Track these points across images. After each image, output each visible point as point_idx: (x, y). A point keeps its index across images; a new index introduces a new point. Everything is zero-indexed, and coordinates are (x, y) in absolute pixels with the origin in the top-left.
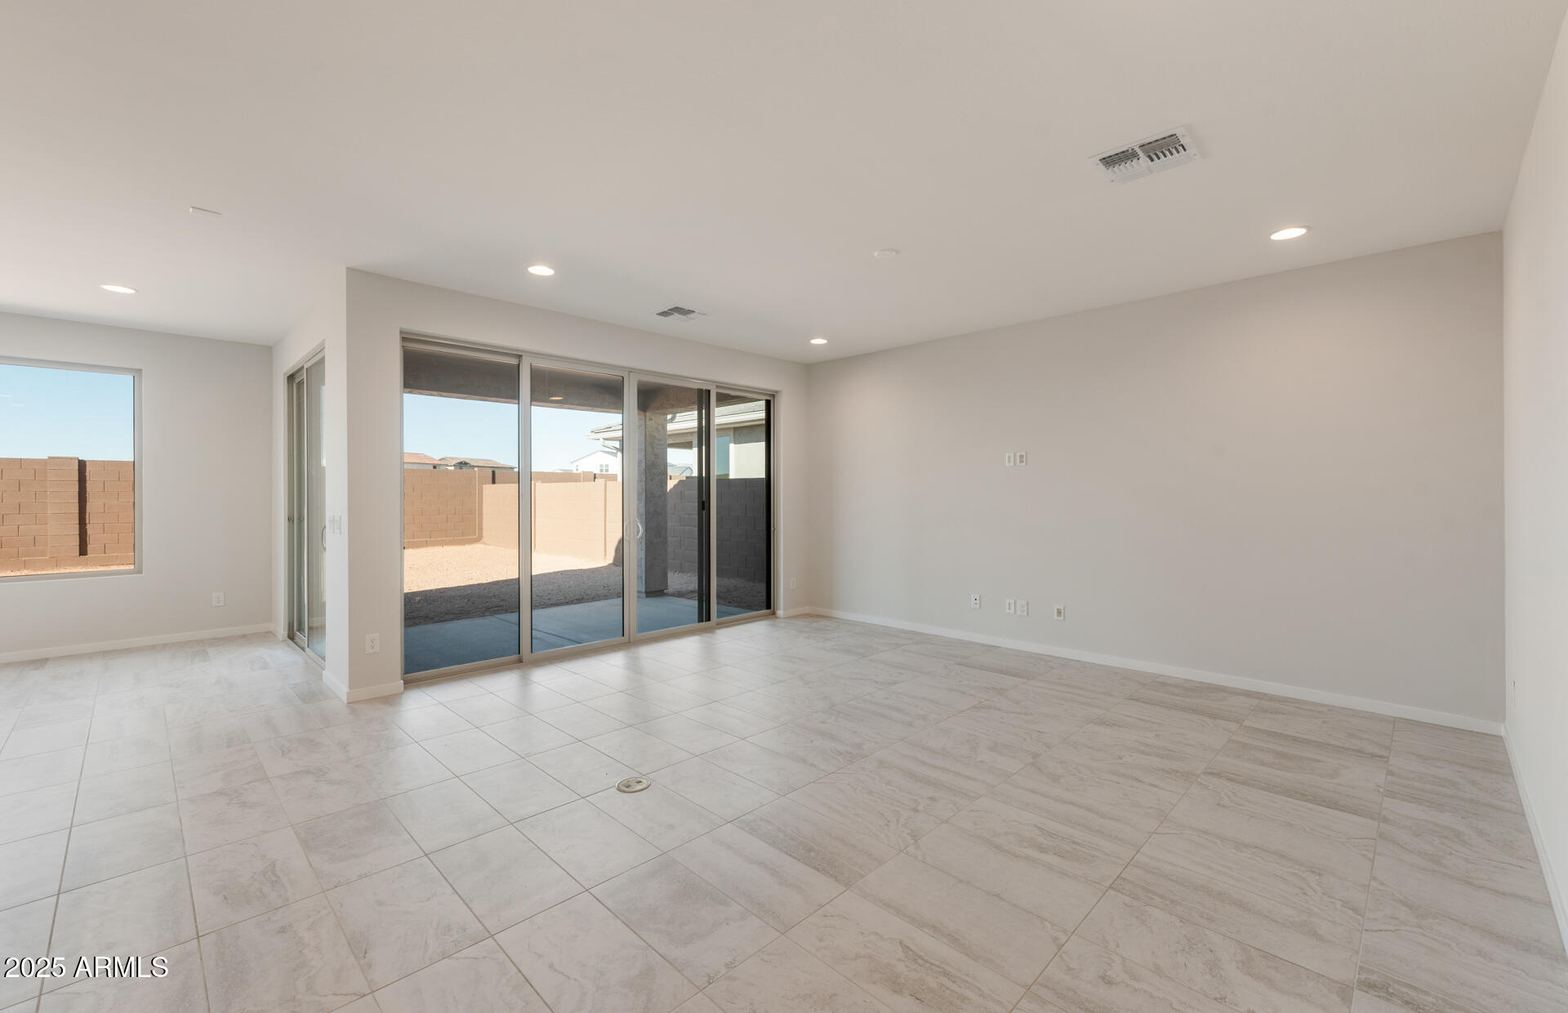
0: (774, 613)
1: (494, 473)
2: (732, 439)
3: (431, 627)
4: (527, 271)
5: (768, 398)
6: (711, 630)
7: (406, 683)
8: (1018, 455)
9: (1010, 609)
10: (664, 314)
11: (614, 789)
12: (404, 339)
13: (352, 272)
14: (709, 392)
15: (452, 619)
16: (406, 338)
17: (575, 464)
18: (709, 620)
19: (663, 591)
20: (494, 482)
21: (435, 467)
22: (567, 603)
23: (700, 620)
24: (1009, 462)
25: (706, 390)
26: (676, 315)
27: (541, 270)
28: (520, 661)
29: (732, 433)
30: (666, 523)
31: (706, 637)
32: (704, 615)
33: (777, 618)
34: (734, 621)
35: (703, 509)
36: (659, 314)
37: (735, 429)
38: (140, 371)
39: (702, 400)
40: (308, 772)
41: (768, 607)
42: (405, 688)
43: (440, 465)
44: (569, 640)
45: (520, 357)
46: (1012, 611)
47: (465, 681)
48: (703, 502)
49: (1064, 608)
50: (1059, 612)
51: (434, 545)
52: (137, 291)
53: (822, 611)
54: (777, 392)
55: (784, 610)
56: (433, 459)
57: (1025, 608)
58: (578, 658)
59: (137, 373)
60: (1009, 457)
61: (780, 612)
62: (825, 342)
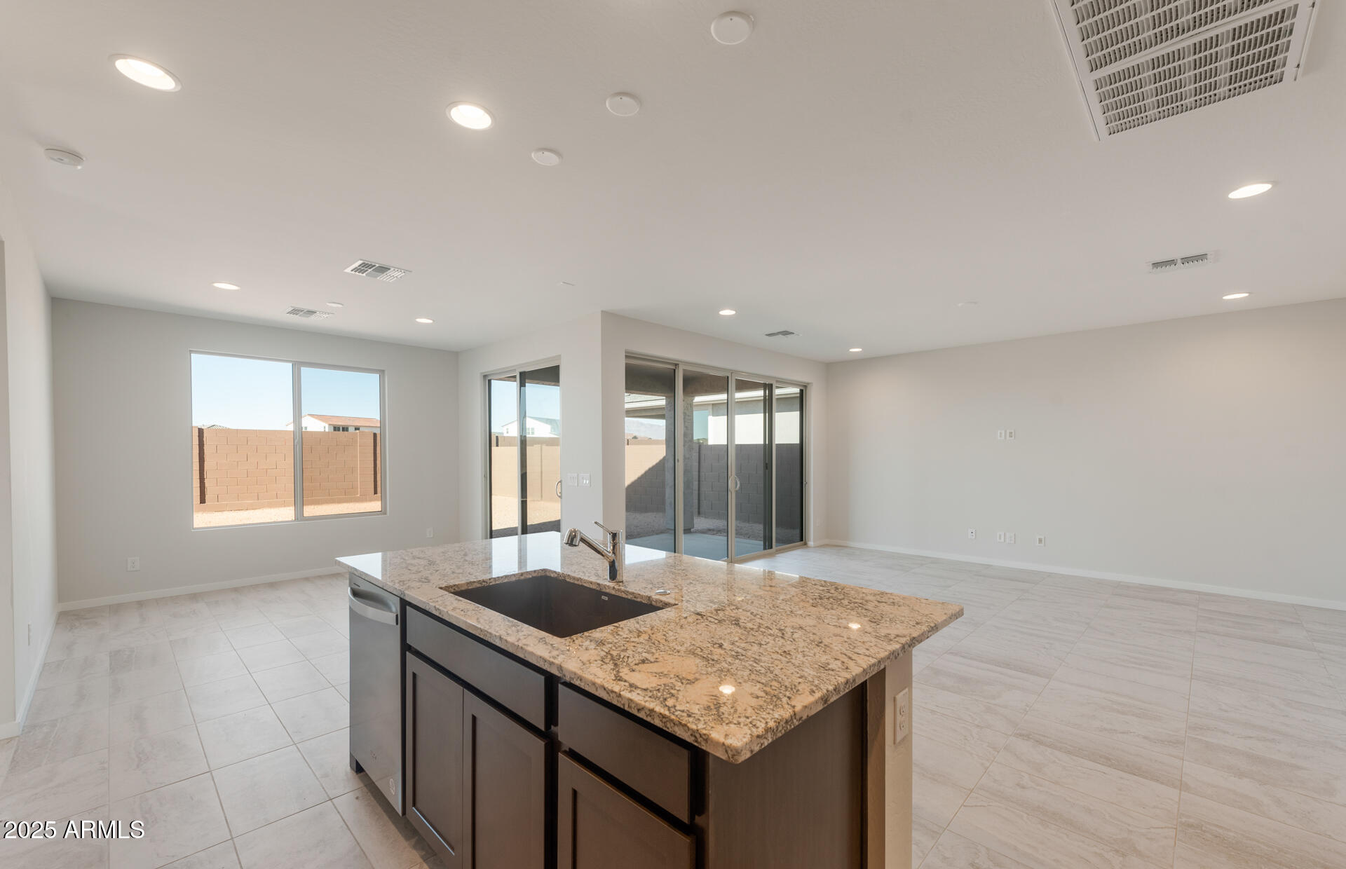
0: (805, 544)
2: (711, 412)
4: (719, 313)
5: (802, 388)
6: (772, 555)
8: (1008, 432)
9: (1000, 538)
10: (771, 334)
13: (602, 311)
14: (771, 385)
17: (506, 427)
18: (771, 548)
23: (765, 549)
24: (1001, 436)
25: (769, 384)
26: (779, 335)
27: (727, 312)
29: (711, 407)
31: (771, 559)
32: (768, 544)
33: (809, 547)
34: (786, 549)
35: (766, 468)
36: (767, 335)
37: (713, 404)
38: (383, 371)
41: (802, 540)
46: (1002, 540)
49: (1045, 538)
50: (1040, 541)
52: (434, 321)
54: (808, 384)
55: (814, 542)
57: (1013, 539)
59: (382, 373)
60: (1001, 433)
61: (811, 543)
62: (861, 350)
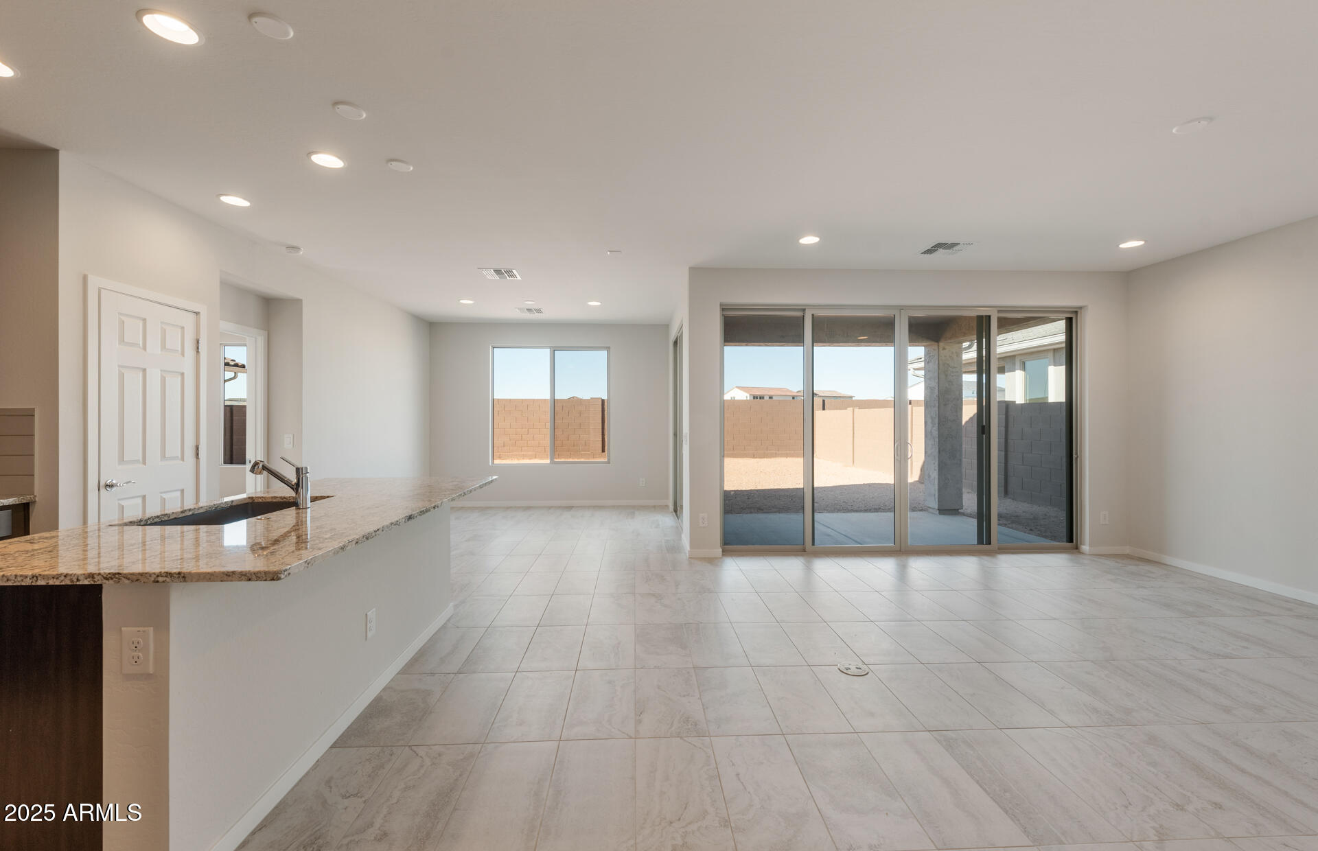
0: (1077, 548)
1: (824, 401)
3: (761, 516)
4: (800, 244)
5: (1069, 315)
6: (991, 554)
7: (723, 551)
10: (929, 252)
11: (836, 668)
12: (723, 310)
13: (692, 269)
14: (989, 317)
15: (775, 512)
16: (724, 308)
18: (990, 544)
19: (958, 510)
20: (824, 409)
21: (793, 398)
22: (866, 511)
23: (980, 542)
25: (986, 316)
26: (941, 251)
27: (809, 240)
28: (804, 550)
29: (1051, 355)
30: (961, 445)
31: (986, 560)
32: (984, 537)
33: (1080, 553)
34: (1022, 548)
35: (983, 433)
36: (923, 252)
37: (1055, 350)
38: (609, 348)
39: (982, 327)
40: (654, 595)
41: (1070, 540)
42: (723, 555)
43: (797, 396)
44: (853, 540)
45: (804, 310)
47: (762, 558)
48: (983, 427)
51: (781, 457)
52: (602, 303)
53: (1150, 554)
54: (1081, 308)
55: (1091, 545)
56: (791, 391)
58: (851, 557)
59: (608, 349)
61: (1085, 548)
62: (1142, 243)
